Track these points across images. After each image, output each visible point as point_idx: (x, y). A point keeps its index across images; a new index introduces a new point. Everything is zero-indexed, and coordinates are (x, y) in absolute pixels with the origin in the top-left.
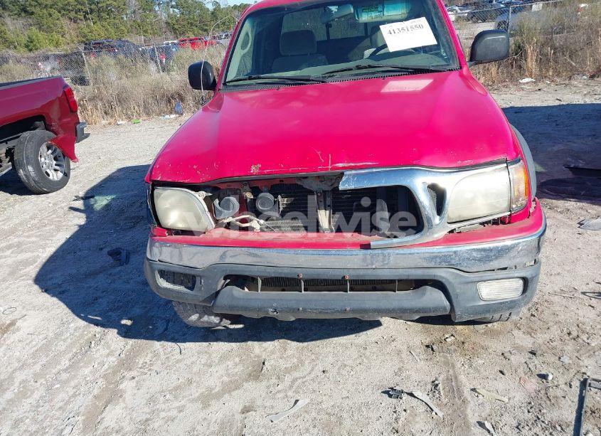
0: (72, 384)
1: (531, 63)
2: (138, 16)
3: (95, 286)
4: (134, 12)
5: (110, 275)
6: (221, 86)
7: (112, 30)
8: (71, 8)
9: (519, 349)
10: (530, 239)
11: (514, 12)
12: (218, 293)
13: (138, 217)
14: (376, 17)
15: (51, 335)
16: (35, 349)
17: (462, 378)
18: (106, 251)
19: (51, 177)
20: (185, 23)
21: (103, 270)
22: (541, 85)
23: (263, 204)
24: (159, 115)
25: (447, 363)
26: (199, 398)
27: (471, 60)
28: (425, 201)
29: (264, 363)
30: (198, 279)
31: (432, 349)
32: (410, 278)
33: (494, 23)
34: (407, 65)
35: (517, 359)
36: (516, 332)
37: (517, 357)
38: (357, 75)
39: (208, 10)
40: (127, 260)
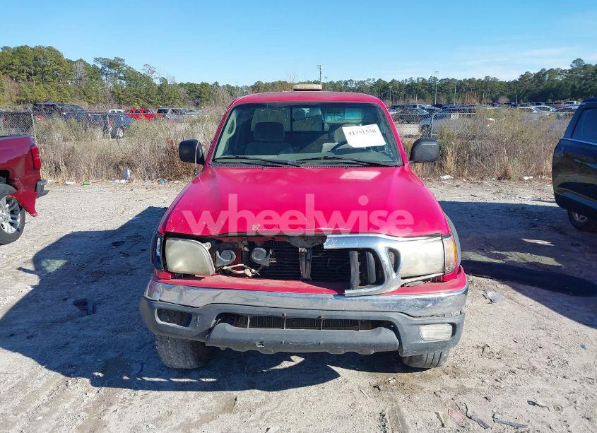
0: (54, 416)
1: (450, 163)
2: (84, 83)
3: (64, 332)
4: (81, 79)
5: (78, 322)
6: (211, 162)
7: (54, 93)
8: (14, 68)
9: (447, 389)
10: (456, 294)
11: (436, 117)
12: (211, 330)
13: (100, 272)
14: (339, 120)
15: (25, 374)
16: (10, 386)
17: (404, 410)
18: (71, 301)
19: (6, 230)
20: (131, 94)
21: (71, 318)
22: (458, 183)
23: (257, 256)
24: (109, 178)
25: (391, 399)
26: (179, 427)
27: (411, 159)
28: (386, 260)
29: (236, 399)
30: (194, 318)
31: (379, 388)
32: (371, 319)
33: (418, 125)
34: (363, 159)
35: (446, 396)
36: (444, 377)
37: (446, 395)
38: (324, 163)
39: (155, 85)
40: (94, 311)
